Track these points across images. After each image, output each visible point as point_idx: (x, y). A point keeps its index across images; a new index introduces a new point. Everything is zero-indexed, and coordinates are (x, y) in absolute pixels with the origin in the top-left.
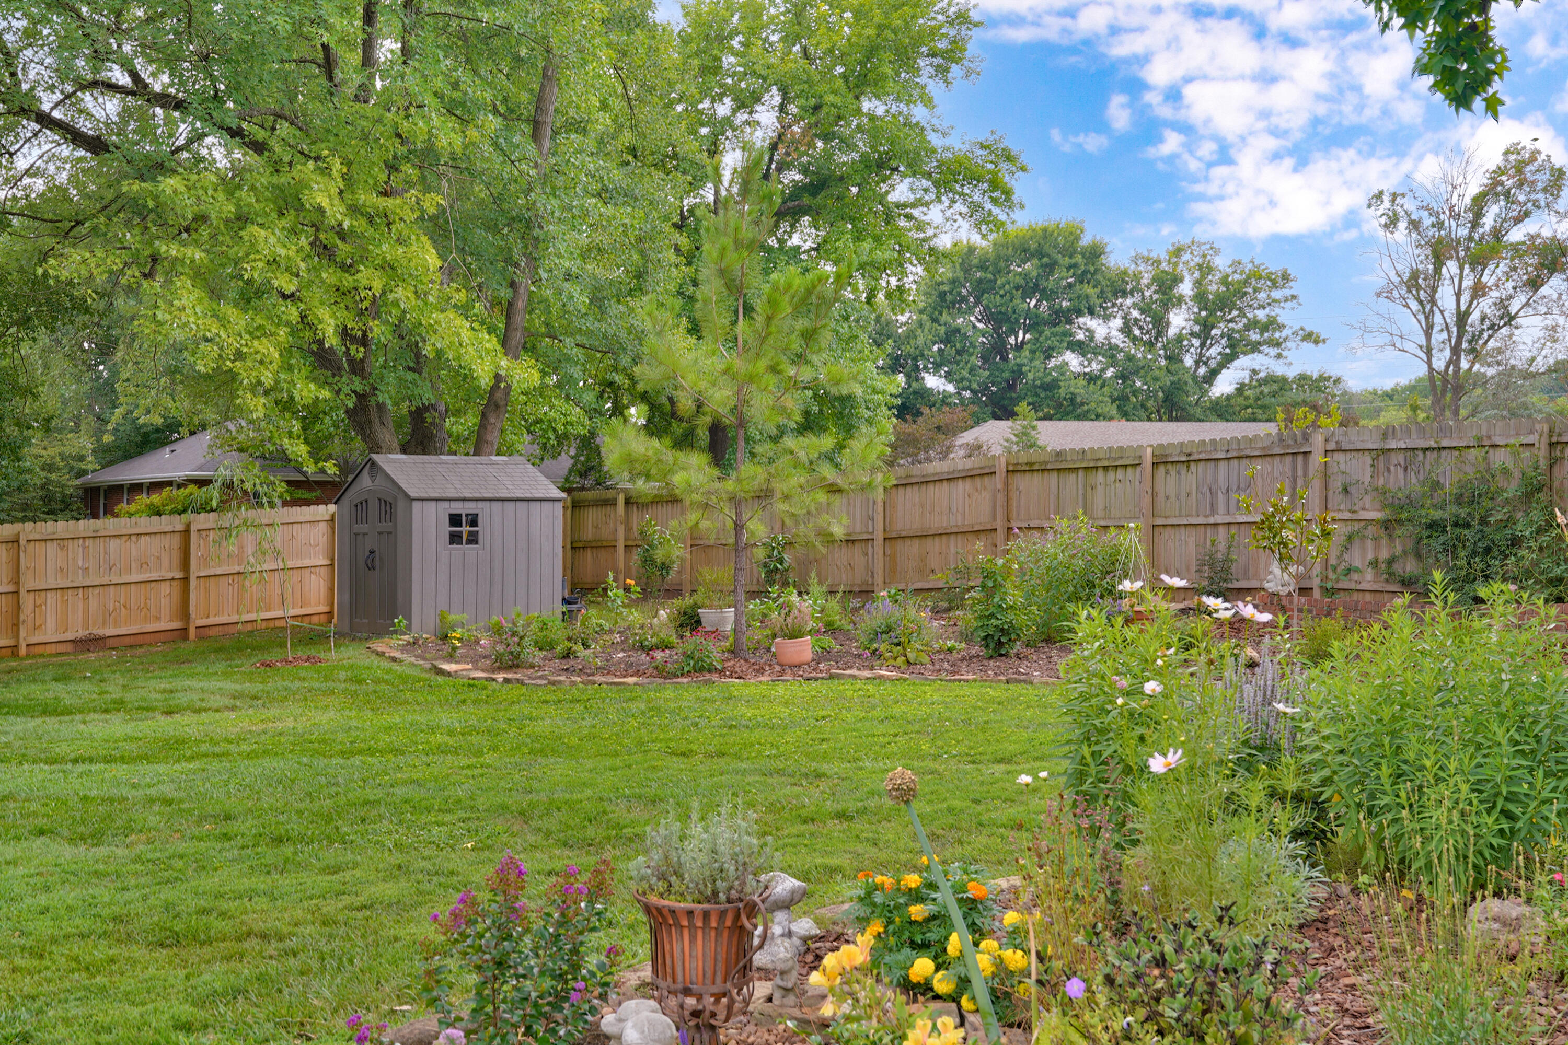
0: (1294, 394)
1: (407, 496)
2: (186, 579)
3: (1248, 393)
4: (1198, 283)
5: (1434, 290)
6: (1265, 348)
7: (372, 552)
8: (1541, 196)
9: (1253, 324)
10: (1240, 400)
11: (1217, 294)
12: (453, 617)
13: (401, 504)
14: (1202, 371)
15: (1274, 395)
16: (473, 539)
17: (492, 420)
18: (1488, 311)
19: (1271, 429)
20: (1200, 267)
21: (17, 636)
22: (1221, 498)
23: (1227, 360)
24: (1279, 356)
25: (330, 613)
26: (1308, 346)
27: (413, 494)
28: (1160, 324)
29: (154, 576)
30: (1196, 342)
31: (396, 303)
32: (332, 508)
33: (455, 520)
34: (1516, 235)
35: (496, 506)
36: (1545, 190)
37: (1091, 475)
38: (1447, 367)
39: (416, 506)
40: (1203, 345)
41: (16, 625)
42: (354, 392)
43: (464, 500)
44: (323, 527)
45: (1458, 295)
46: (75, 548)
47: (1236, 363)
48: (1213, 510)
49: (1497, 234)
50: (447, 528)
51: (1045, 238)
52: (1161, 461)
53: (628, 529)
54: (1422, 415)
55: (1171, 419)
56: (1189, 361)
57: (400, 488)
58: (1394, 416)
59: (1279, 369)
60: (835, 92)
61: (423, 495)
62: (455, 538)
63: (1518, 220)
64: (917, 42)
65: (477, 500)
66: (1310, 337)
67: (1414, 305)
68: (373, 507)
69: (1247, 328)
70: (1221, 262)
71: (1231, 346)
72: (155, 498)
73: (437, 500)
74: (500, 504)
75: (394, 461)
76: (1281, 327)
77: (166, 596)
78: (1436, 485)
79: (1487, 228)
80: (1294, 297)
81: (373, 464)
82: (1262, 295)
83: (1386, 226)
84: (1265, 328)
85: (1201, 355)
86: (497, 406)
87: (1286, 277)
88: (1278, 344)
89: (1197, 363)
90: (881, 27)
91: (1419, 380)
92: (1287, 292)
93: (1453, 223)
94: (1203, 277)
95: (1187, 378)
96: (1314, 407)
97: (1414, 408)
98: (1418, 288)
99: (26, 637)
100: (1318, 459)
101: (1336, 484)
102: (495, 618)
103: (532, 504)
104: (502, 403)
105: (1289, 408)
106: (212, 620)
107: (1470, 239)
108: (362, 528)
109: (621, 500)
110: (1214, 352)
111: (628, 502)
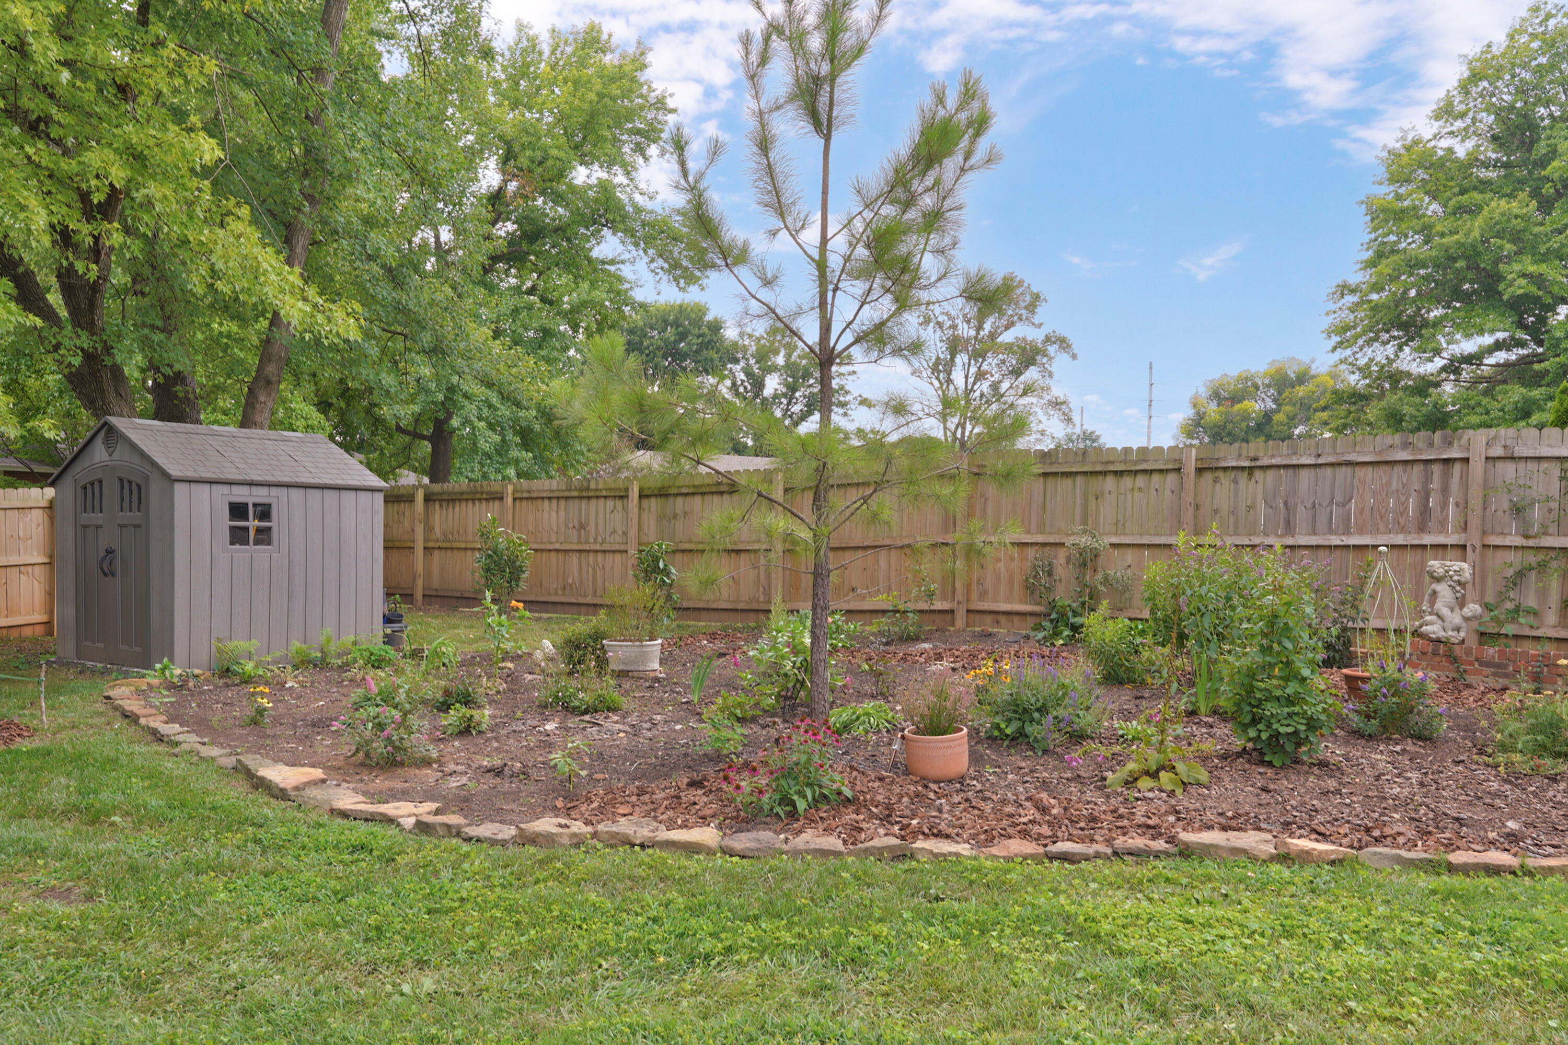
1: (165, 474)
5: (949, 374)
7: (109, 552)
8: (1023, 312)
11: (801, 366)
13: (155, 488)
14: (787, 421)
16: (264, 536)
17: (262, 398)
18: (985, 391)
22: (1303, 514)
23: (805, 415)
24: (845, 414)
25: (49, 623)
26: (864, 409)
27: (174, 471)
28: (759, 385)
30: (784, 401)
31: (148, 204)
32: (50, 492)
33: (238, 510)
34: (1007, 337)
35: (296, 494)
36: (1026, 308)
38: (957, 428)
39: (180, 490)
40: (789, 404)
42: (82, 350)
43: (251, 484)
44: (37, 515)
45: (966, 377)
48: (1291, 529)
49: (993, 336)
50: (225, 522)
51: (681, 312)
53: (429, 529)
56: (778, 414)
57: (154, 464)
60: (558, 148)
61: (191, 474)
62: (238, 536)
63: (1007, 328)
64: (629, 115)
65: (269, 485)
66: (865, 402)
67: (936, 384)
68: (111, 492)
71: (810, 405)
73: (211, 482)
74: (301, 492)
75: (143, 428)
76: (847, 392)
79: (986, 332)
80: (854, 372)
81: (110, 429)
83: (921, 324)
84: (835, 393)
85: (788, 410)
86: (268, 382)
88: (845, 406)
89: (784, 415)
90: (601, 96)
91: (938, 436)
93: (966, 326)
94: (792, 352)
98: (939, 372)
101: (1499, 501)
102: (296, 645)
103: (345, 494)
104: (275, 379)
107: (976, 338)
108: (96, 518)
109: (420, 496)
110: (796, 409)
111: (428, 499)
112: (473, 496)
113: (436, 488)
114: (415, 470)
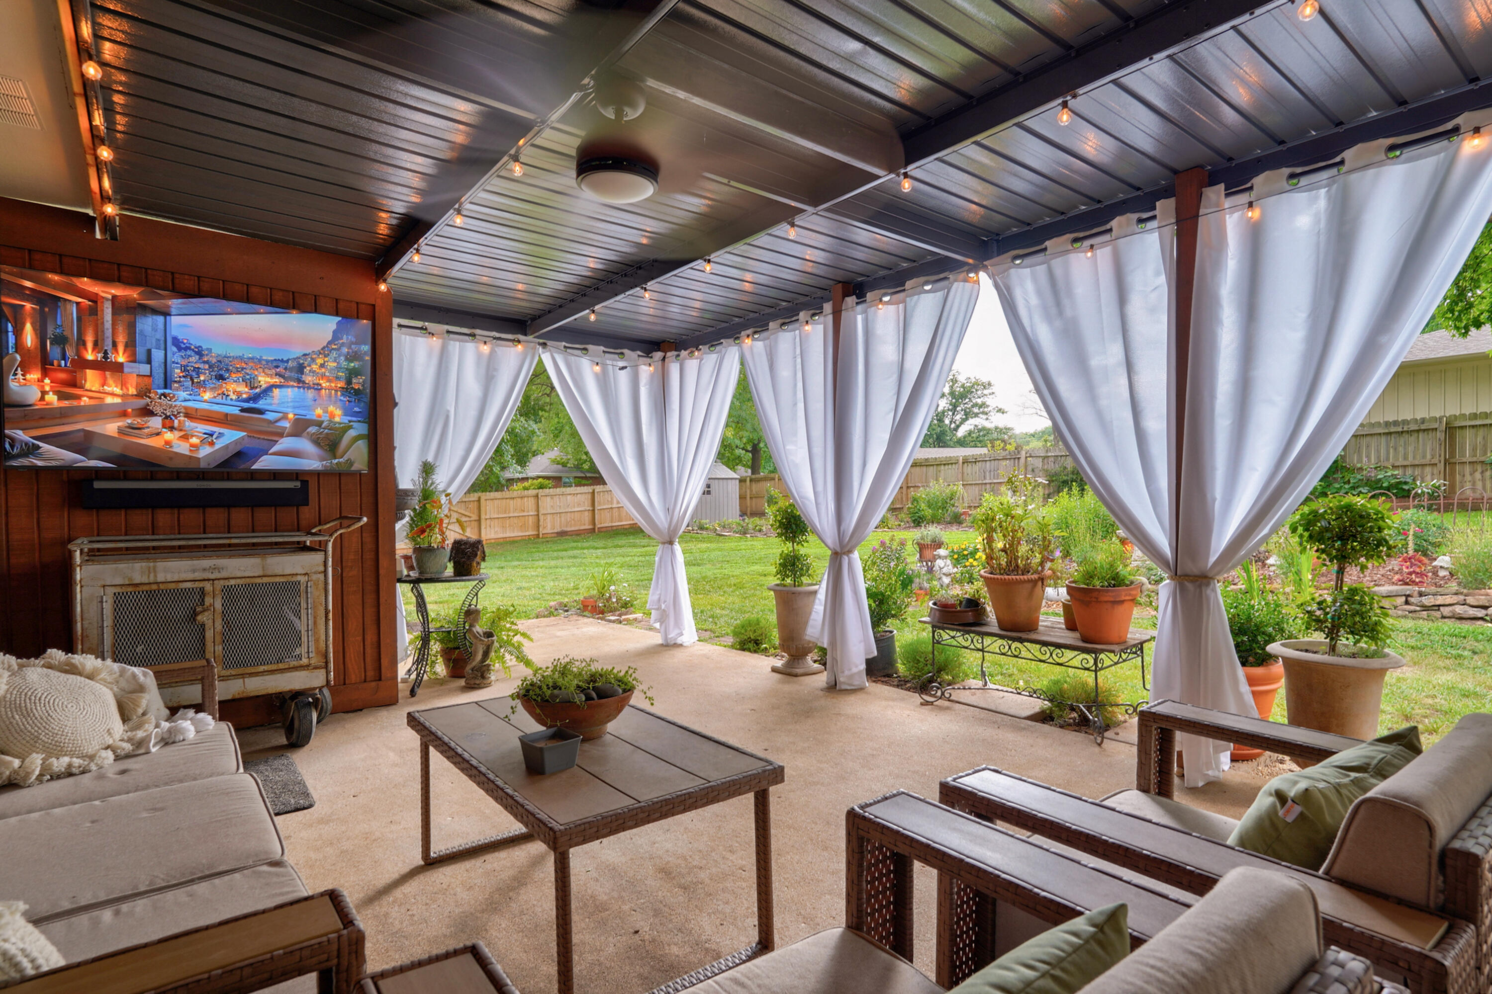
0: (995, 435)
2: (593, 510)
3: (974, 435)
4: (952, 387)
6: (980, 415)
9: (975, 405)
10: (970, 438)
11: (959, 392)
12: (703, 521)
14: (953, 426)
15: (984, 436)
16: (709, 493)
19: (984, 451)
20: (952, 380)
21: (538, 530)
22: (988, 474)
23: (963, 421)
24: (987, 419)
26: (999, 415)
29: (582, 509)
30: (950, 413)
35: (716, 481)
37: (939, 468)
40: (953, 414)
41: (538, 527)
46: (556, 498)
47: (968, 422)
48: (985, 478)
52: (966, 461)
53: (751, 491)
54: (1049, 444)
55: (939, 447)
56: (947, 421)
58: (1036, 444)
59: (988, 425)
65: (710, 479)
66: (1000, 411)
69: (973, 406)
70: (962, 379)
71: (966, 415)
72: (526, 484)
76: (988, 406)
77: (587, 516)
78: (1065, 468)
80: (993, 393)
82: (979, 392)
84: (980, 407)
85: (952, 418)
87: (990, 384)
88: (987, 414)
89: (951, 422)
91: (1046, 428)
92: (990, 391)
94: (954, 384)
95: (947, 429)
96: (1003, 441)
97: (1046, 441)
99: (542, 531)
100: (1022, 460)
101: (1030, 468)
103: (728, 480)
105: (992, 441)
106: (603, 525)
109: (748, 479)
110: (958, 417)
111: (751, 480)
112: (765, 479)
113: (753, 476)
114: (744, 466)
